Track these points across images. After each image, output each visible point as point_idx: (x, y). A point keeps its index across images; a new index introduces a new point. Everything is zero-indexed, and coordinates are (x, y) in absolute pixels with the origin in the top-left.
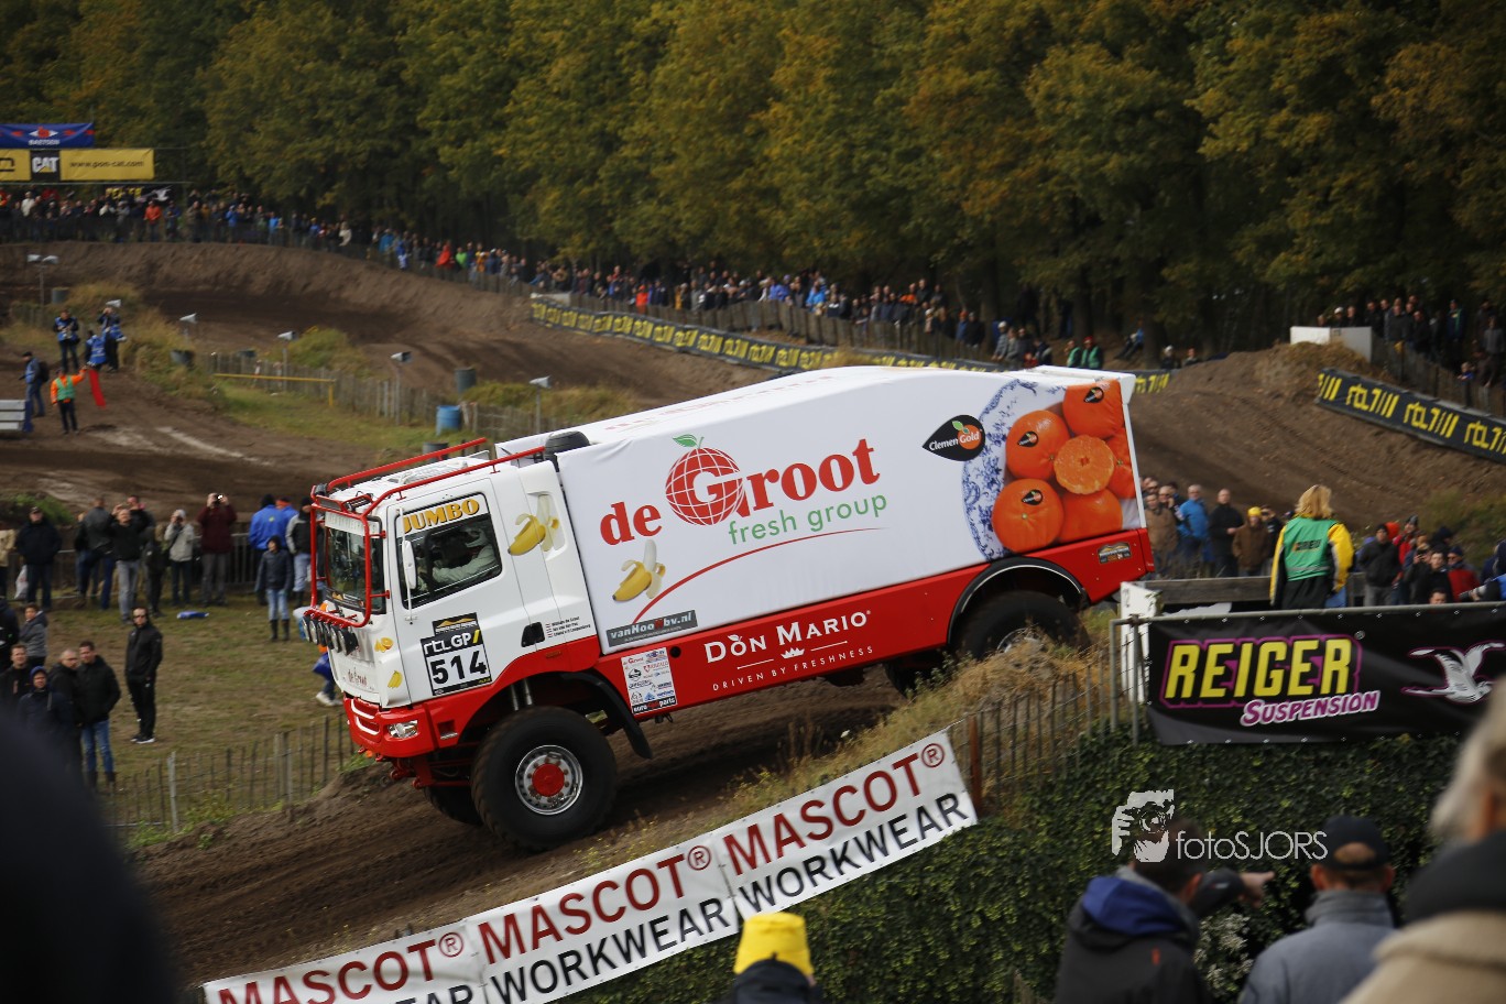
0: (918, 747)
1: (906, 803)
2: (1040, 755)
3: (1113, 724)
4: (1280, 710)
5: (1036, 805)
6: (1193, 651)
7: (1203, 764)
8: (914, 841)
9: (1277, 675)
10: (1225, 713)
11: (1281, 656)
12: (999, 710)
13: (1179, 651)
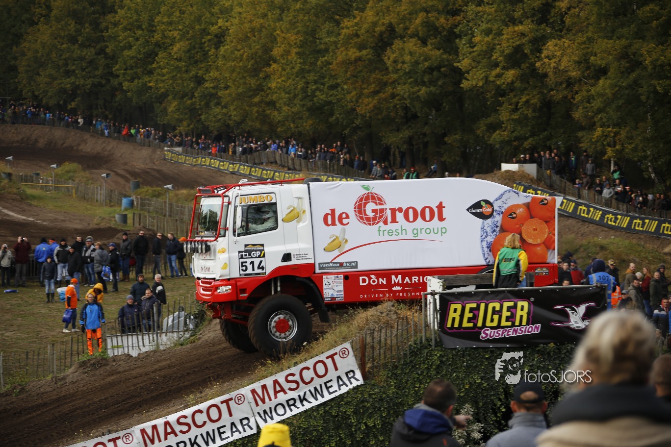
0: (337, 349)
1: (332, 374)
2: (391, 353)
3: (423, 339)
4: (497, 333)
5: (390, 375)
6: (459, 306)
7: (463, 357)
8: (336, 391)
9: (496, 317)
10: (473, 334)
11: (498, 309)
12: (373, 333)
13: (453, 306)
